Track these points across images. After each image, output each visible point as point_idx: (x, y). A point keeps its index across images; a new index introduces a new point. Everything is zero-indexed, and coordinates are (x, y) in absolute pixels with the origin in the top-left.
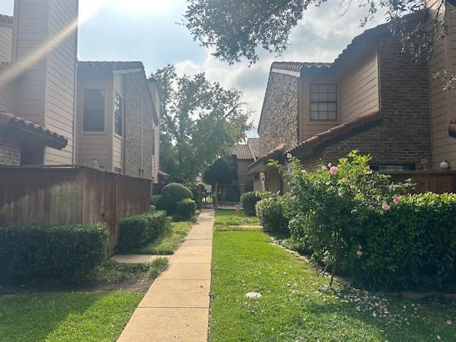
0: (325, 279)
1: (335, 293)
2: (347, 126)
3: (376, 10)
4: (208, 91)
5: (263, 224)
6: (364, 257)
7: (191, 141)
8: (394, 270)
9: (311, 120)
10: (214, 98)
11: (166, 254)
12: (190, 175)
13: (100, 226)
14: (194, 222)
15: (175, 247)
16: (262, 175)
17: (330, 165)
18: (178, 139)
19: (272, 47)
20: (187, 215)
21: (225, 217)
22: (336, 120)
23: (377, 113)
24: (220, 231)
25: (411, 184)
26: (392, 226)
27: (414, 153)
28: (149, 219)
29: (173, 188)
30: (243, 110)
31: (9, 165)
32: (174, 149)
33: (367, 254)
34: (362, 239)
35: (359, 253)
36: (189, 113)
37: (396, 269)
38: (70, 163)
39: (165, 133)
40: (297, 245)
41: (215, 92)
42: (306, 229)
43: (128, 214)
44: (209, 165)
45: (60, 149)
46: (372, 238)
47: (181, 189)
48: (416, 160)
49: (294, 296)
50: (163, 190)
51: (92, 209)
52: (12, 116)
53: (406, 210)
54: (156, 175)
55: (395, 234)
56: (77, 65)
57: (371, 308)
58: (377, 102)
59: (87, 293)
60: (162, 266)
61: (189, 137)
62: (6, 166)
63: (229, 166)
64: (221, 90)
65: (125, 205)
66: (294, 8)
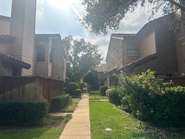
0: (137, 123)
1: (143, 128)
2: (143, 59)
3: (154, 14)
4: (85, 45)
5: (109, 99)
6: (154, 113)
7: (79, 65)
8: (167, 119)
9: (128, 56)
10: (88, 48)
11: (71, 112)
12: (78, 79)
13: (45, 101)
14: (81, 98)
15: (74, 109)
16: (108, 79)
17: (139, 75)
18: (73, 64)
19: (113, 28)
20: (78, 95)
21: (93, 96)
22: (138, 57)
23: (155, 54)
24: (92, 102)
25: (172, 83)
26: (165, 100)
27: (171, 70)
28: (64, 97)
29: (72, 85)
30: (99, 53)
31: (8, 76)
32: (72, 68)
33: (155, 112)
34: (153, 106)
35: (152, 111)
36: (78, 54)
37: (167, 118)
38: (32, 75)
39: (68, 62)
40: (125, 108)
41: (88, 46)
42: (129, 101)
43: (55, 95)
44: (86, 75)
45: (28, 69)
46: (157, 105)
47: (75, 85)
48: (172, 73)
49: (126, 130)
50: (68, 85)
51: (41, 93)
52: (10, 56)
53: (170, 93)
54: (65, 79)
55: (166, 103)
56: (35, 36)
57: (158, 135)
58: (155, 50)
59: (40, 129)
60: (69, 117)
61: (78, 63)
62: (7, 76)
63: (94, 75)
64: (91, 45)
65: (54, 92)
66: (121, 13)
